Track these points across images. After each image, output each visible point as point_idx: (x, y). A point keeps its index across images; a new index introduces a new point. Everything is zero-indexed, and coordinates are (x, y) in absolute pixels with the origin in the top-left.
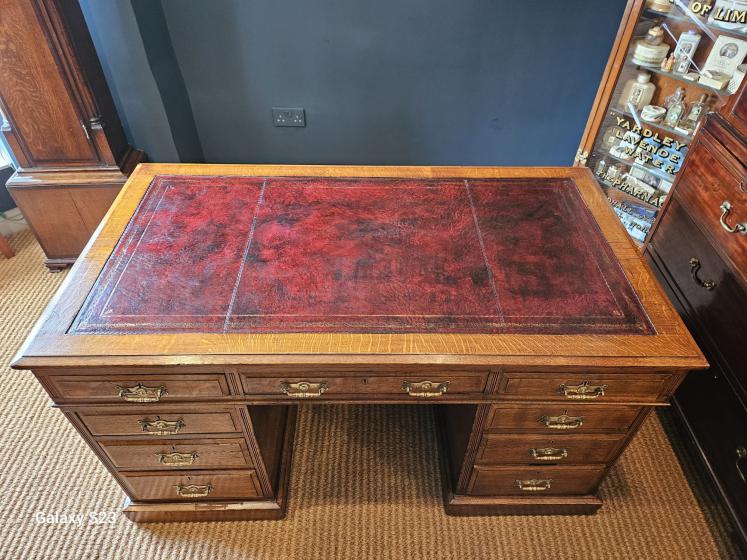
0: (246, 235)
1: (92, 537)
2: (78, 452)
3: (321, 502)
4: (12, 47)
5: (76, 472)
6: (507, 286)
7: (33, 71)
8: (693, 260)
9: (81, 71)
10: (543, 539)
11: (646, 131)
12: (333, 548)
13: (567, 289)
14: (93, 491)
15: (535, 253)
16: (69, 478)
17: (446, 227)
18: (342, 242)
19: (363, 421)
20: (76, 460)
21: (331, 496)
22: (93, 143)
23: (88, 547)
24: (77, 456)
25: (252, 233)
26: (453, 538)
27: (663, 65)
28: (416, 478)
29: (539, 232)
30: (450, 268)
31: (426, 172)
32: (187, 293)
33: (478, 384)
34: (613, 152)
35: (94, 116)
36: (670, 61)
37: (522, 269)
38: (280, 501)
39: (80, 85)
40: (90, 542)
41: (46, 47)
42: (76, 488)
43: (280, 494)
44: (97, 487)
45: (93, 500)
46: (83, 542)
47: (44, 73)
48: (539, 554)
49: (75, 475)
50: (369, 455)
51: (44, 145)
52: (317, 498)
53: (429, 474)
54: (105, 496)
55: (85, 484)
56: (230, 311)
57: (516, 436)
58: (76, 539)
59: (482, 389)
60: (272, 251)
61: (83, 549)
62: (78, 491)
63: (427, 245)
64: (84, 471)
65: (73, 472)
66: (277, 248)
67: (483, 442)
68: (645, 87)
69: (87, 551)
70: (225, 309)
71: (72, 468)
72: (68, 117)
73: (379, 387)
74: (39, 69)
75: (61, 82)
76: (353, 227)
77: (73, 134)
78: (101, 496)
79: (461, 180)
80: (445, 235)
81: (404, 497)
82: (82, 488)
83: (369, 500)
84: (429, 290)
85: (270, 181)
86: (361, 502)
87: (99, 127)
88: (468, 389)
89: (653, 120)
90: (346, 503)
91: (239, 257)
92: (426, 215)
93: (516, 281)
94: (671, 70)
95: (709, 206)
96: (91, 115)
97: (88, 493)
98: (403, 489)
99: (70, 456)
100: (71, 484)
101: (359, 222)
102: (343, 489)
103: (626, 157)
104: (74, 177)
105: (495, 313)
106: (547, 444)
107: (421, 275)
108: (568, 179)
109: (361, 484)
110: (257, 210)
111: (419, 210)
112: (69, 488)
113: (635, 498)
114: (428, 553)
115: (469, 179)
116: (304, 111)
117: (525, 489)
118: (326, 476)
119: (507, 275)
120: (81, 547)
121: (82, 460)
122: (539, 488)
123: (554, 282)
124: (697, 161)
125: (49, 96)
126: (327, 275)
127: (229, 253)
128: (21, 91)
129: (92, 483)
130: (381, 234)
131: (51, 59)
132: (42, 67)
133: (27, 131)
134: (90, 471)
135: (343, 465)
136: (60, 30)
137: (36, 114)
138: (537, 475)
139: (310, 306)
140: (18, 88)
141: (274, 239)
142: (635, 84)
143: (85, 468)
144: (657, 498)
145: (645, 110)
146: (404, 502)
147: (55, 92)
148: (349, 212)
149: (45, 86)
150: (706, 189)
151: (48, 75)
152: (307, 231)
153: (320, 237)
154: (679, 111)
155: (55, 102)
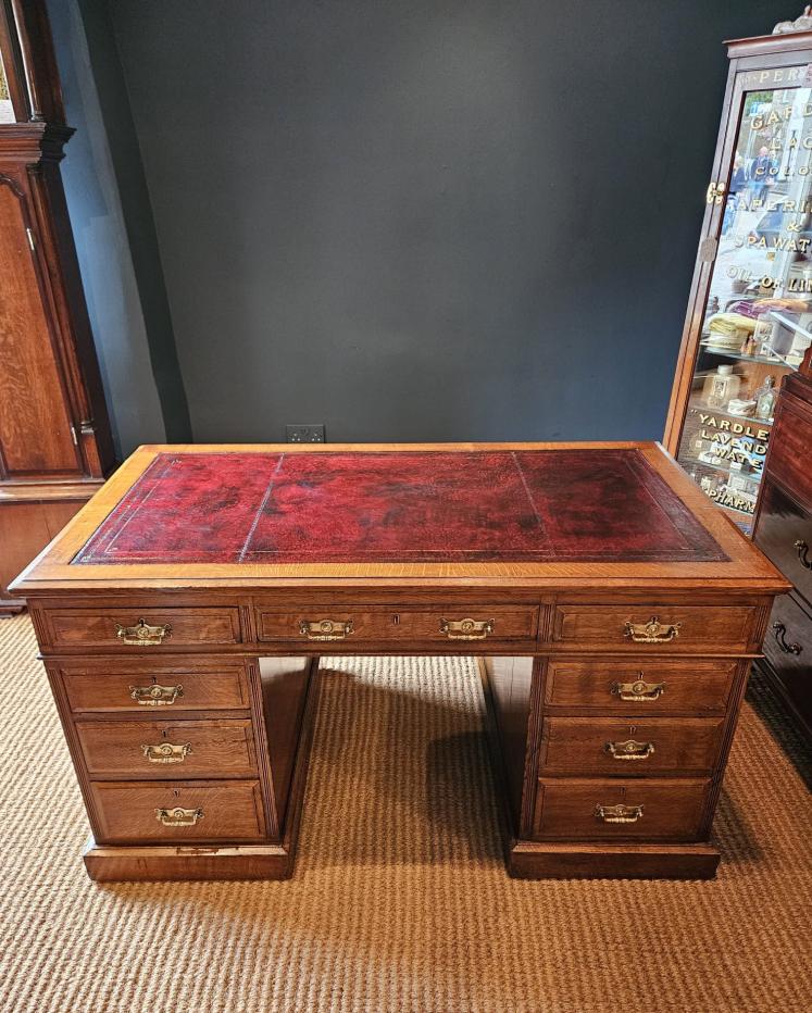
0: (261, 495)
1: (38, 898)
2: (25, 805)
3: (340, 861)
4: (11, 339)
5: (21, 827)
6: (559, 528)
7: (28, 367)
8: (798, 542)
9: (80, 367)
10: (643, 906)
11: (736, 425)
12: (356, 914)
13: (629, 530)
14: (41, 848)
15: (592, 505)
16: (11, 834)
17: (489, 487)
18: (371, 499)
19: (395, 773)
20: (19, 815)
21: (354, 854)
22: (80, 450)
23: (32, 909)
24: (22, 810)
25: (268, 494)
26: (520, 904)
27: (742, 350)
28: (468, 836)
29: (597, 489)
30: (495, 516)
31: (469, 447)
32: (198, 536)
33: (528, 622)
34: (702, 457)
35: (86, 419)
36: (750, 344)
37: (576, 515)
38: (287, 846)
39: (76, 382)
40: (34, 904)
41: (47, 340)
42: (20, 845)
43: (287, 839)
44: (47, 844)
45: (41, 858)
46: (25, 903)
47: (40, 368)
48: (638, 923)
49: (18, 831)
50: (404, 809)
51: (24, 452)
52: (335, 857)
53: (485, 832)
54: (57, 853)
55: (31, 840)
56: (245, 548)
57: (584, 721)
58: (17, 900)
59: (533, 634)
60: (291, 506)
61: (25, 912)
62: (22, 848)
63: (467, 499)
64: (30, 827)
65: (16, 828)
66: (297, 503)
67: (546, 731)
68: (728, 378)
69: (30, 914)
70: (240, 547)
71: (15, 823)
72: (57, 420)
73: (413, 628)
74: (35, 364)
75: (56, 379)
76: (383, 488)
77: (59, 439)
78: (52, 853)
79: (509, 452)
80: (489, 493)
81: (451, 858)
82: (28, 845)
83: (404, 860)
84: (468, 531)
85: (287, 456)
86: (393, 863)
87: (91, 431)
88: (517, 632)
89: (741, 413)
90: (374, 863)
91: (254, 510)
92: (466, 478)
93: (568, 525)
94: (752, 355)
95: (804, 473)
96: (83, 416)
97: (35, 850)
98: (451, 848)
99: (13, 810)
100: (13, 840)
101: (389, 484)
102: (370, 848)
103: (719, 461)
104: (51, 491)
105: (544, 548)
106: (626, 734)
107: (460, 521)
108: (634, 450)
109: (394, 843)
110: (273, 477)
111: (457, 475)
112: (10, 845)
113: (770, 861)
114: (486, 920)
115: (516, 452)
116: (324, 427)
117: (609, 820)
118: (347, 833)
119: (559, 520)
120: (22, 909)
121: (29, 814)
122: (628, 820)
123: (613, 525)
124: (785, 430)
125: (40, 394)
126: (353, 522)
127: (243, 508)
128: (10, 389)
129: (40, 839)
130: (415, 492)
131: (50, 352)
132: (38, 361)
133: (8, 435)
134: (38, 826)
135: (369, 821)
136: (65, 322)
137: (21, 416)
138: (621, 796)
139: (334, 544)
140: (7, 385)
141: (292, 497)
142: (716, 376)
143: (32, 822)
144: (800, 862)
145: (731, 403)
146: (452, 864)
147: (48, 390)
148: (377, 477)
149: (38, 383)
150: (798, 455)
151: (43, 371)
152: (331, 491)
153: (345, 495)
154: (771, 400)
155: (46, 402)
